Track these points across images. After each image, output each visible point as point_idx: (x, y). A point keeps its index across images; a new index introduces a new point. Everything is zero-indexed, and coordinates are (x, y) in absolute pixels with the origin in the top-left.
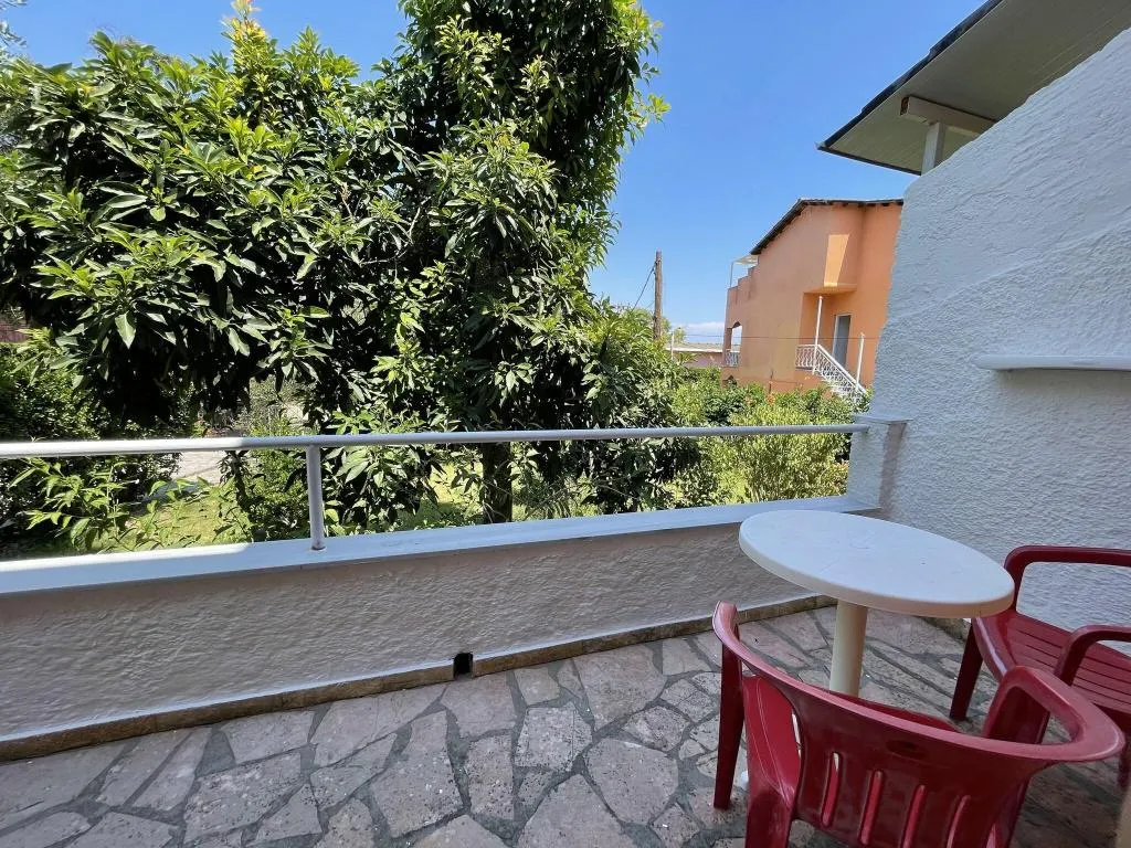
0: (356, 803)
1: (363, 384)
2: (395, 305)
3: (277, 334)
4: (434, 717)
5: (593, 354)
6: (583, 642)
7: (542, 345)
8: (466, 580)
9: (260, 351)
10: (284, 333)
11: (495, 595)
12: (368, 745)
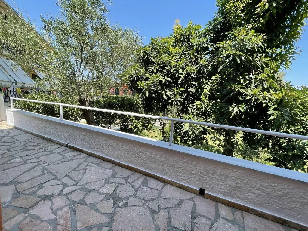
0: (166, 210)
1: (192, 108)
2: (203, 87)
3: (173, 94)
4: (190, 202)
5: (275, 103)
6: (248, 207)
7: (250, 99)
8: (206, 167)
9: (169, 98)
10: (174, 94)
11: (215, 176)
12: (173, 199)
